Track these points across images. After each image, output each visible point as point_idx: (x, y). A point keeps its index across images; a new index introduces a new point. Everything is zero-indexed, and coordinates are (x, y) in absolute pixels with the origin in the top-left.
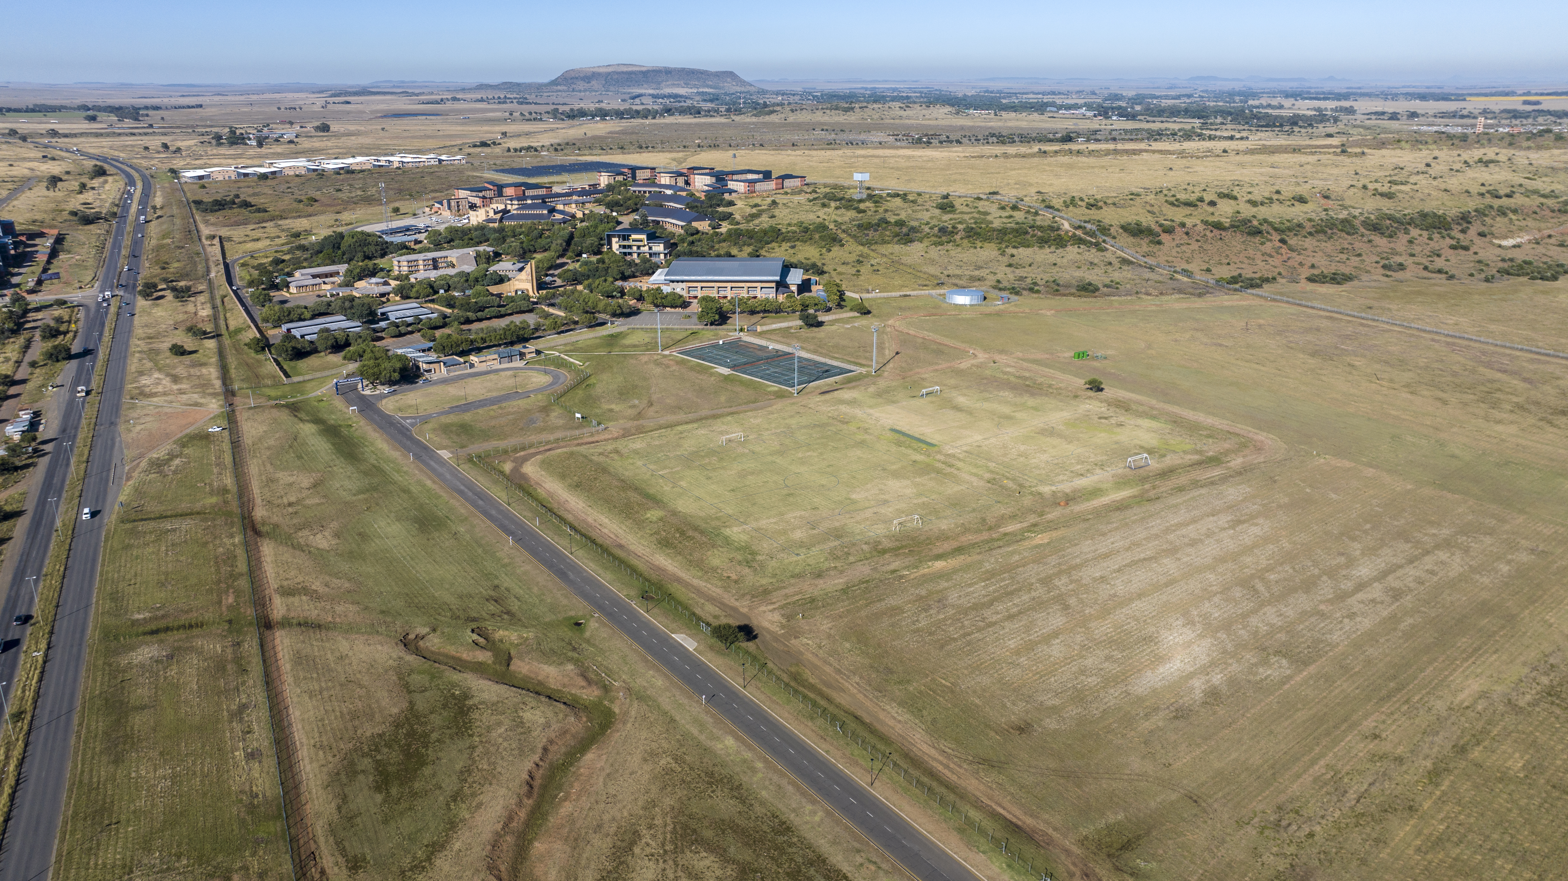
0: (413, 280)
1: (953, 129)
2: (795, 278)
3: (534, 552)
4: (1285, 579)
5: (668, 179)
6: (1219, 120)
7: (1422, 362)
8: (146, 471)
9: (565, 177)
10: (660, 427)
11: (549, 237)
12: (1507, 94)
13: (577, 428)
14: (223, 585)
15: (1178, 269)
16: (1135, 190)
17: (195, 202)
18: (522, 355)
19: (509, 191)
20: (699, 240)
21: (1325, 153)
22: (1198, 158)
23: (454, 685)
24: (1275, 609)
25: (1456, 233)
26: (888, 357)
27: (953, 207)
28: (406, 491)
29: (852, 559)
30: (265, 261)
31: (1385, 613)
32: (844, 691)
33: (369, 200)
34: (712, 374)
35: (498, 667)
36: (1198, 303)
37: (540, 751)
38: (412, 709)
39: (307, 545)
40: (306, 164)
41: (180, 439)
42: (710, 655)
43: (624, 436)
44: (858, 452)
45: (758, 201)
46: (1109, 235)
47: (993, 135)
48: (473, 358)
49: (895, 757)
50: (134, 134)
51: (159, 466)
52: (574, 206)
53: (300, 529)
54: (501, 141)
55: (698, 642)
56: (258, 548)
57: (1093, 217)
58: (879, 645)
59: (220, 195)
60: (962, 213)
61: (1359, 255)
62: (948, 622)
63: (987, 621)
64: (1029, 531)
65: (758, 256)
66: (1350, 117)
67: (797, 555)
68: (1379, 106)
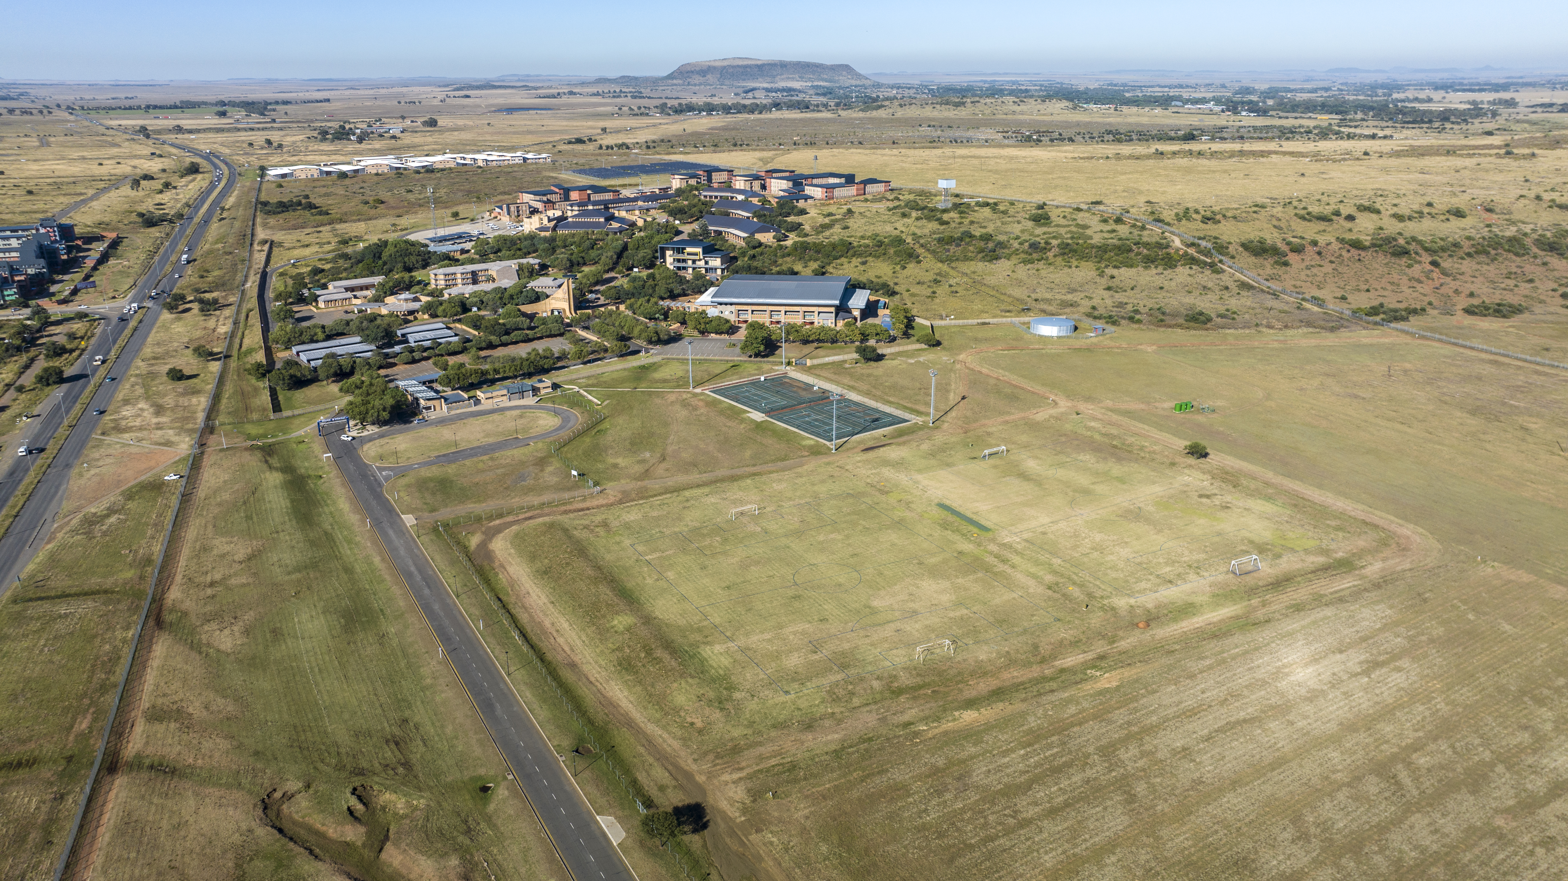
0: (446, 296)
1: (1068, 125)
2: (859, 301)
3: (464, 670)
5: (743, 183)
6: (1360, 115)
8: (74, 531)
9: (643, 179)
10: (666, 492)
11: (602, 248)
13: (569, 489)
14: (86, 701)
15: (1307, 296)
16: (1260, 200)
17: (263, 203)
18: (535, 390)
19: (574, 195)
20: (762, 254)
21: (1485, 155)
22: (1335, 161)
24: (1426, 821)
26: (952, 403)
27: (1048, 218)
28: (348, 570)
29: (856, 701)
30: (304, 270)
33: (434, 203)
34: (743, 421)
35: (366, 853)
36: (1330, 339)
39: (208, 645)
40: (393, 162)
41: (130, 489)
42: (638, 855)
43: (621, 502)
44: (893, 536)
45: (833, 209)
46: (1227, 254)
47: (1109, 132)
48: (479, 394)
50: (252, 129)
51: (91, 524)
52: (637, 212)
53: (209, 621)
54: (597, 138)
55: (627, 832)
56: (150, 647)
57: (1209, 233)
58: (867, 850)
59: (292, 195)
60: (1058, 226)
61: (1531, 281)
62: (966, 817)
63: (1020, 817)
64: (1094, 667)
65: (823, 274)
66: (1511, 110)
67: (787, 692)
68: (1545, 96)
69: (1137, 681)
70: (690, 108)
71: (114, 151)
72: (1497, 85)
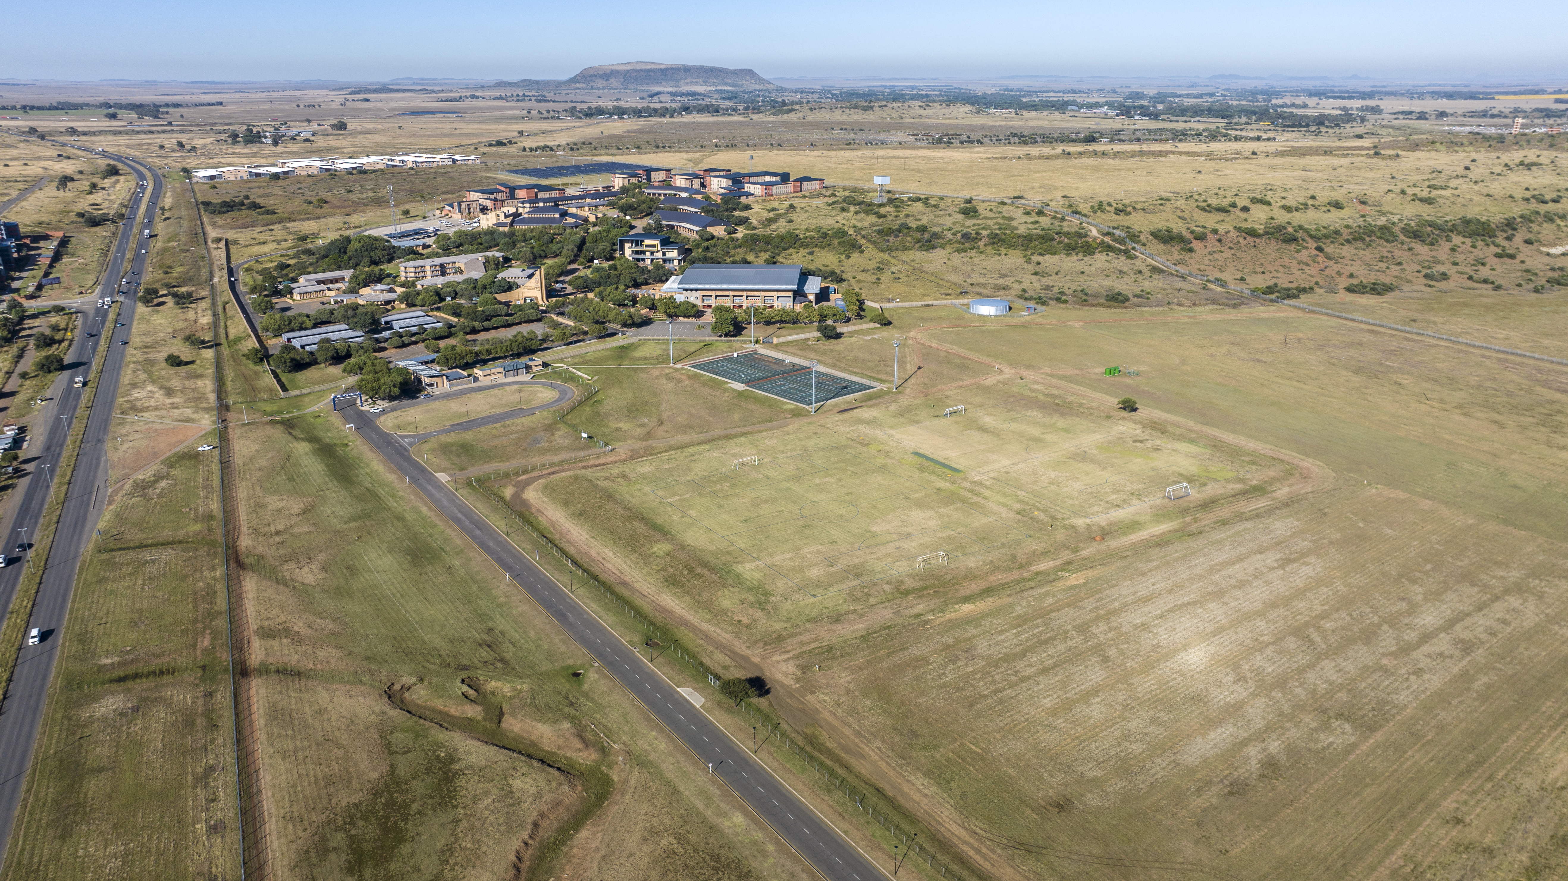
0: (419, 287)
1: (974, 128)
2: (813, 286)
3: (531, 589)
4: (1343, 629)
5: (683, 181)
6: (1243, 120)
7: (1474, 380)
8: (130, 495)
9: (579, 178)
10: (670, 449)
11: (560, 242)
12: (1537, 92)
13: (583, 449)
14: (200, 625)
15: (1211, 278)
16: (1165, 195)
17: (204, 203)
18: (528, 368)
19: (521, 194)
20: (715, 246)
21: (1358, 155)
22: (1227, 160)
23: (440, 745)
24: (1333, 664)
25: (1500, 240)
26: (910, 372)
27: (976, 212)
28: (400, 519)
29: (872, 601)
30: (269, 265)
31: (1456, 670)
32: (863, 757)
33: (379, 202)
34: (725, 390)
35: (488, 724)
36: (1233, 315)
37: (529, 827)
38: (392, 773)
39: (292, 580)
40: (319, 164)
41: (169, 458)
42: (719, 713)
43: (632, 458)
44: (878, 478)
45: (775, 204)
46: (1139, 242)
47: (1014, 135)
48: (477, 372)
49: (920, 839)
50: (152, 132)
51: (144, 488)
52: (586, 209)
53: (286, 562)
54: (517, 140)
55: (705, 697)
56: (240, 582)
57: (1122, 223)
58: (902, 703)
59: (230, 196)
60: (986, 218)
61: (1400, 264)
62: (978, 676)
63: (1020, 675)
64: (1063, 570)
65: (775, 263)
66: (1377, 116)
67: (814, 596)
68: (1405, 105)
69: (1099, 578)
70: (600, 112)
72: (1364, 93)
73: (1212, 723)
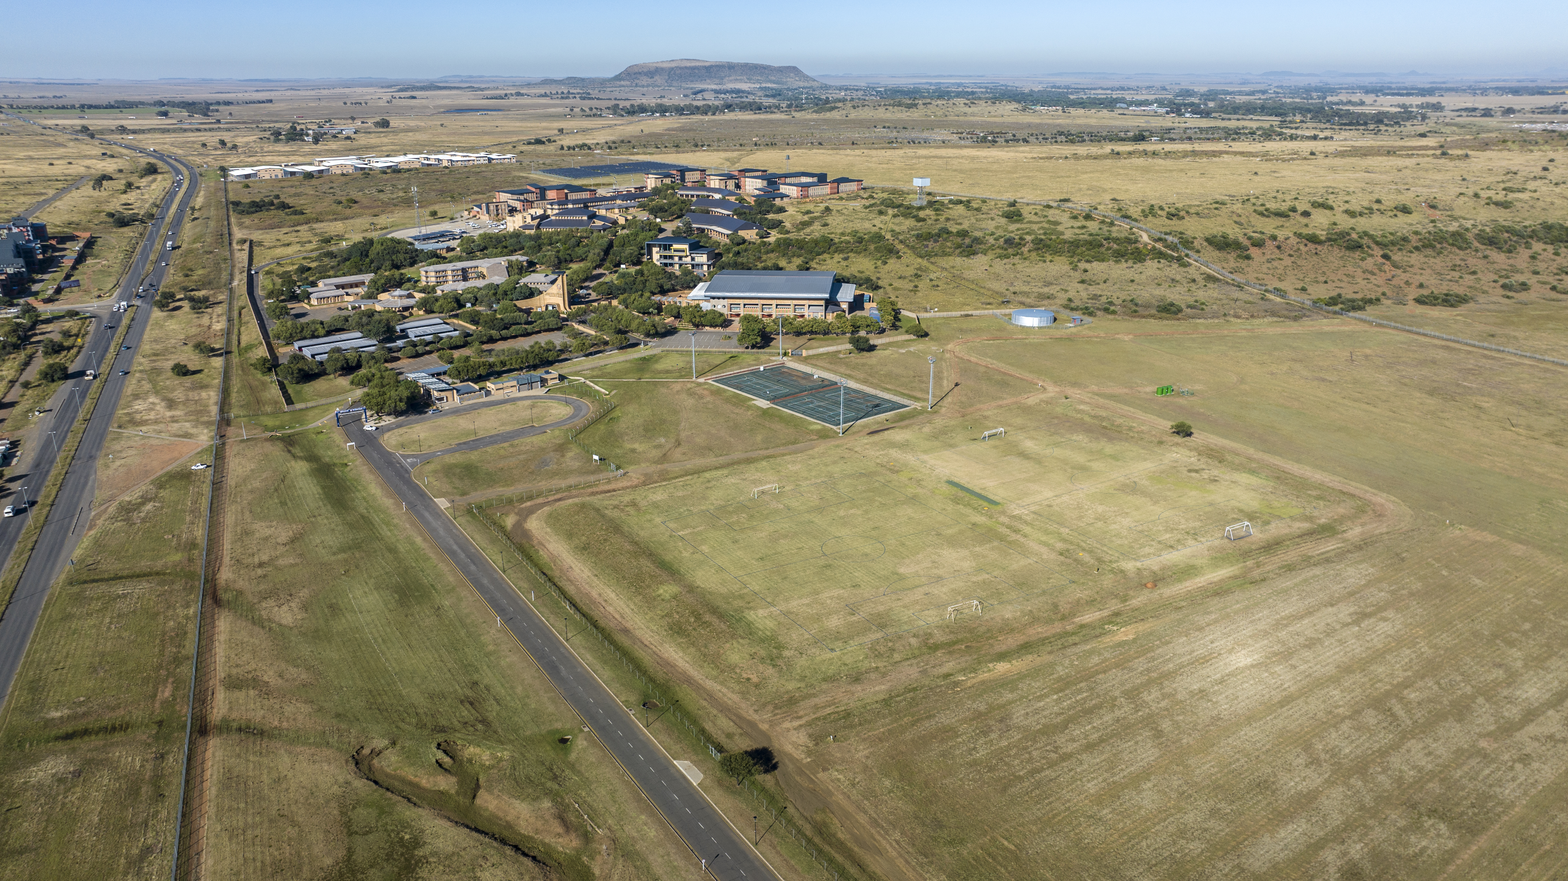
0: (439, 293)
1: (1019, 126)
2: (847, 294)
3: (524, 637)
5: (717, 182)
6: (1298, 118)
8: (113, 519)
9: (612, 179)
10: (687, 473)
11: (587, 245)
13: (593, 473)
14: (163, 672)
15: (1270, 288)
16: (1219, 197)
17: (234, 203)
18: (543, 381)
19: (551, 195)
20: (746, 250)
21: (1423, 156)
22: (1284, 161)
23: (405, 825)
26: (946, 390)
27: (1020, 215)
28: (392, 550)
29: (897, 657)
30: (290, 268)
32: (879, 852)
33: (408, 202)
34: (749, 408)
35: (461, 799)
36: (1294, 328)
38: (349, 859)
39: (269, 620)
40: (355, 162)
41: (159, 478)
42: (718, 792)
43: (644, 484)
44: (909, 511)
45: (810, 207)
46: (1192, 249)
47: (1061, 133)
48: (490, 385)
50: (199, 130)
51: (129, 511)
52: (617, 211)
53: (266, 598)
54: (556, 138)
55: (704, 773)
56: (214, 622)
57: (1175, 229)
58: (926, 784)
59: (261, 196)
60: (1030, 222)
61: (1474, 273)
62: (1013, 752)
63: (1061, 752)
64: (1110, 623)
65: (808, 269)
66: (1439, 114)
67: (832, 650)
68: (1468, 101)
69: (1151, 634)
70: (643, 109)
71: (61, 151)
72: (1424, 90)
73: (1281, 817)
